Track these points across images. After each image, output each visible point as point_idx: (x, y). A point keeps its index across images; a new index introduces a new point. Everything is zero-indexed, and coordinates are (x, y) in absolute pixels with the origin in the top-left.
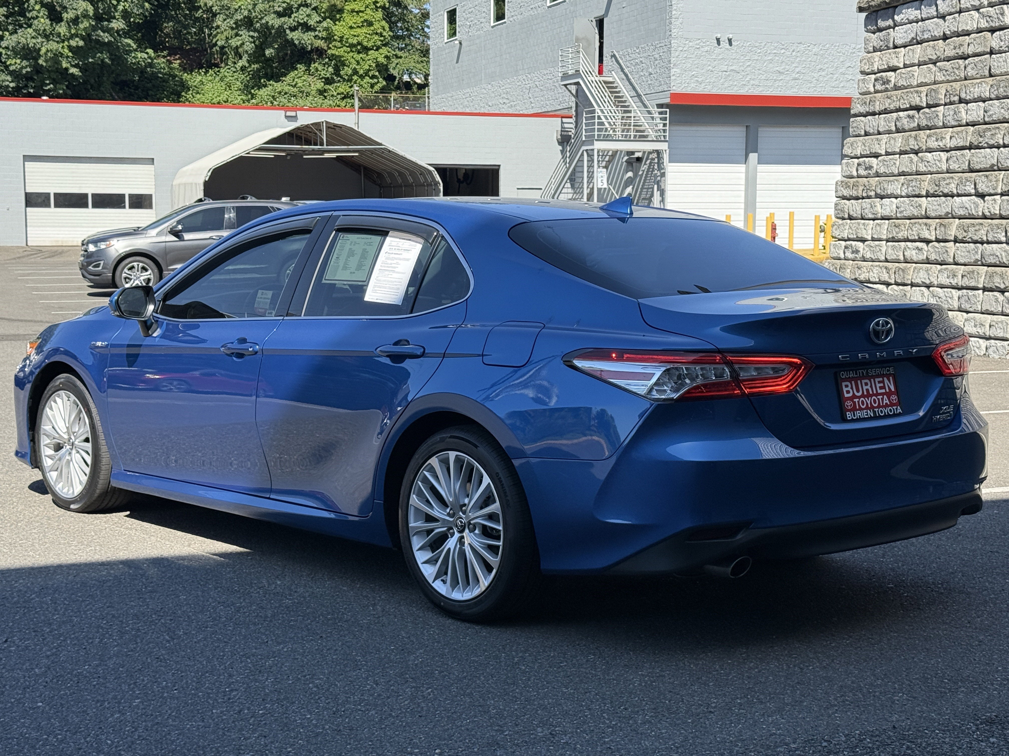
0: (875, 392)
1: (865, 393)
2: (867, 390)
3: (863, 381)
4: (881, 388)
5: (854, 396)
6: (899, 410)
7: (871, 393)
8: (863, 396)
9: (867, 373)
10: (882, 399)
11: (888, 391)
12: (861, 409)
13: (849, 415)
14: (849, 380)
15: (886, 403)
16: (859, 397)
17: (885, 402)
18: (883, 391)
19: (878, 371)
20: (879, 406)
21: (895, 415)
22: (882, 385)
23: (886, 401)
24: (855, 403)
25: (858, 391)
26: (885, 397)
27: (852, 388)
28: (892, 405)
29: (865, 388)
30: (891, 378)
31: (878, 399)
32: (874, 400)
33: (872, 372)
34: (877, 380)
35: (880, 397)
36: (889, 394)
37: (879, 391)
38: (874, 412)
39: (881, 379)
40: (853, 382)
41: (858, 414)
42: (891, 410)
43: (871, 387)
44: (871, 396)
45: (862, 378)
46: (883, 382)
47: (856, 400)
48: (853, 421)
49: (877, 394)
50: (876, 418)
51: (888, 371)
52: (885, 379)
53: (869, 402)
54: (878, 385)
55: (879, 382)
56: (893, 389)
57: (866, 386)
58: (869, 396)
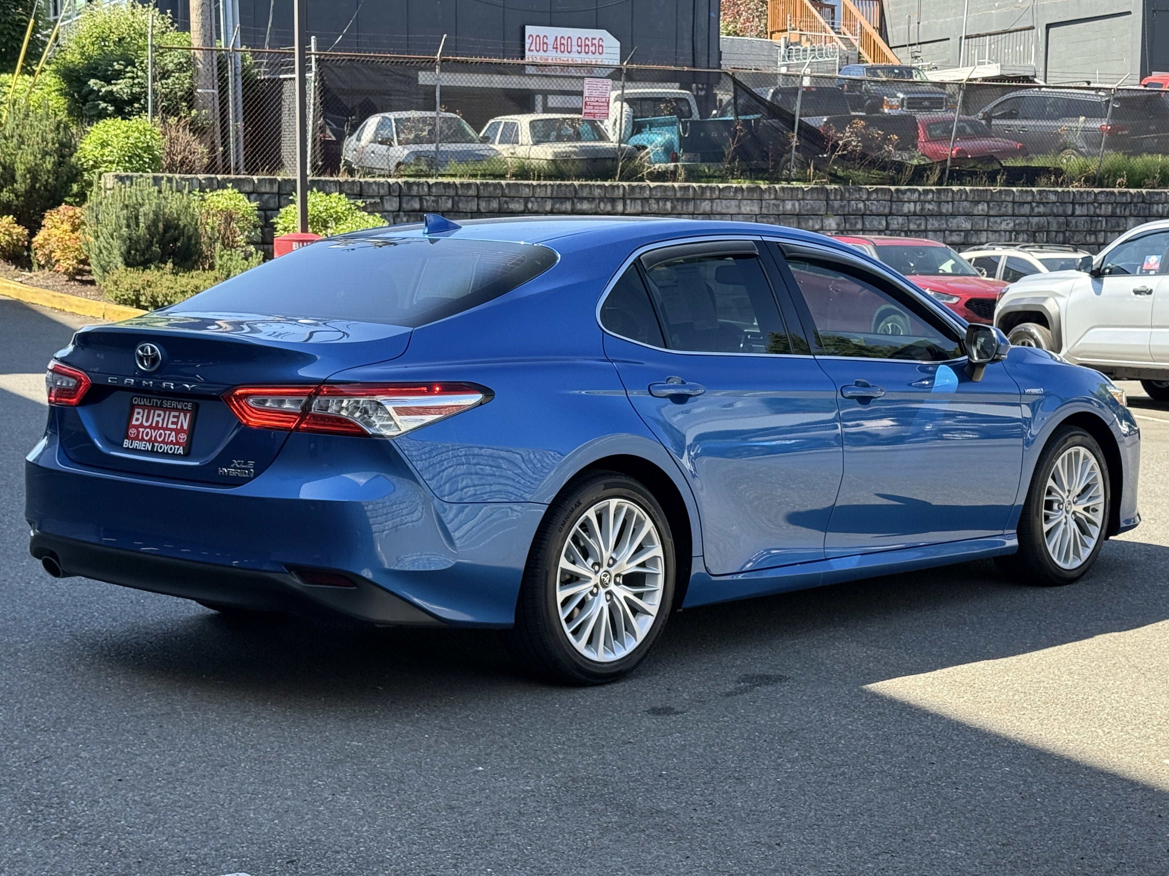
0: (165, 426)
1: (154, 425)
2: (158, 422)
3: (157, 412)
4: (173, 423)
5: (142, 425)
6: (181, 451)
7: (160, 425)
8: (150, 427)
9: (162, 403)
10: (170, 435)
11: (179, 427)
12: (143, 439)
13: (126, 443)
14: (143, 407)
15: (172, 441)
16: (146, 427)
17: (171, 438)
18: (174, 427)
19: (174, 404)
20: (163, 442)
21: (174, 456)
22: (175, 420)
23: (173, 438)
24: (138, 432)
25: (147, 421)
26: (173, 433)
27: (143, 417)
28: (177, 443)
29: (156, 419)
30: (188, 415)
31: (165, 434)
32: (161, 434)
33: (167, 404)
34: (173, 413)
35: (168, 432)
36: (178, 432)
37: (170, 426)
38: (153, 446)
39: (177, 414)
40: (146, 411)
41: (136, 444)
42: (171, 449)
43: (163, 420)
44: (159, 429)
45: (156, 407)
46: (178, 417)
47: (141, 430)
48: (128, 450)
49: (167, 429)
50: (152, 453)
51: (186, 406)
52: (182, 414)
53: (154, 435)
54: (172, 419)
55: (174, 417)
56: (185, 427)
57: (157, 417)
58: (157, 428)
